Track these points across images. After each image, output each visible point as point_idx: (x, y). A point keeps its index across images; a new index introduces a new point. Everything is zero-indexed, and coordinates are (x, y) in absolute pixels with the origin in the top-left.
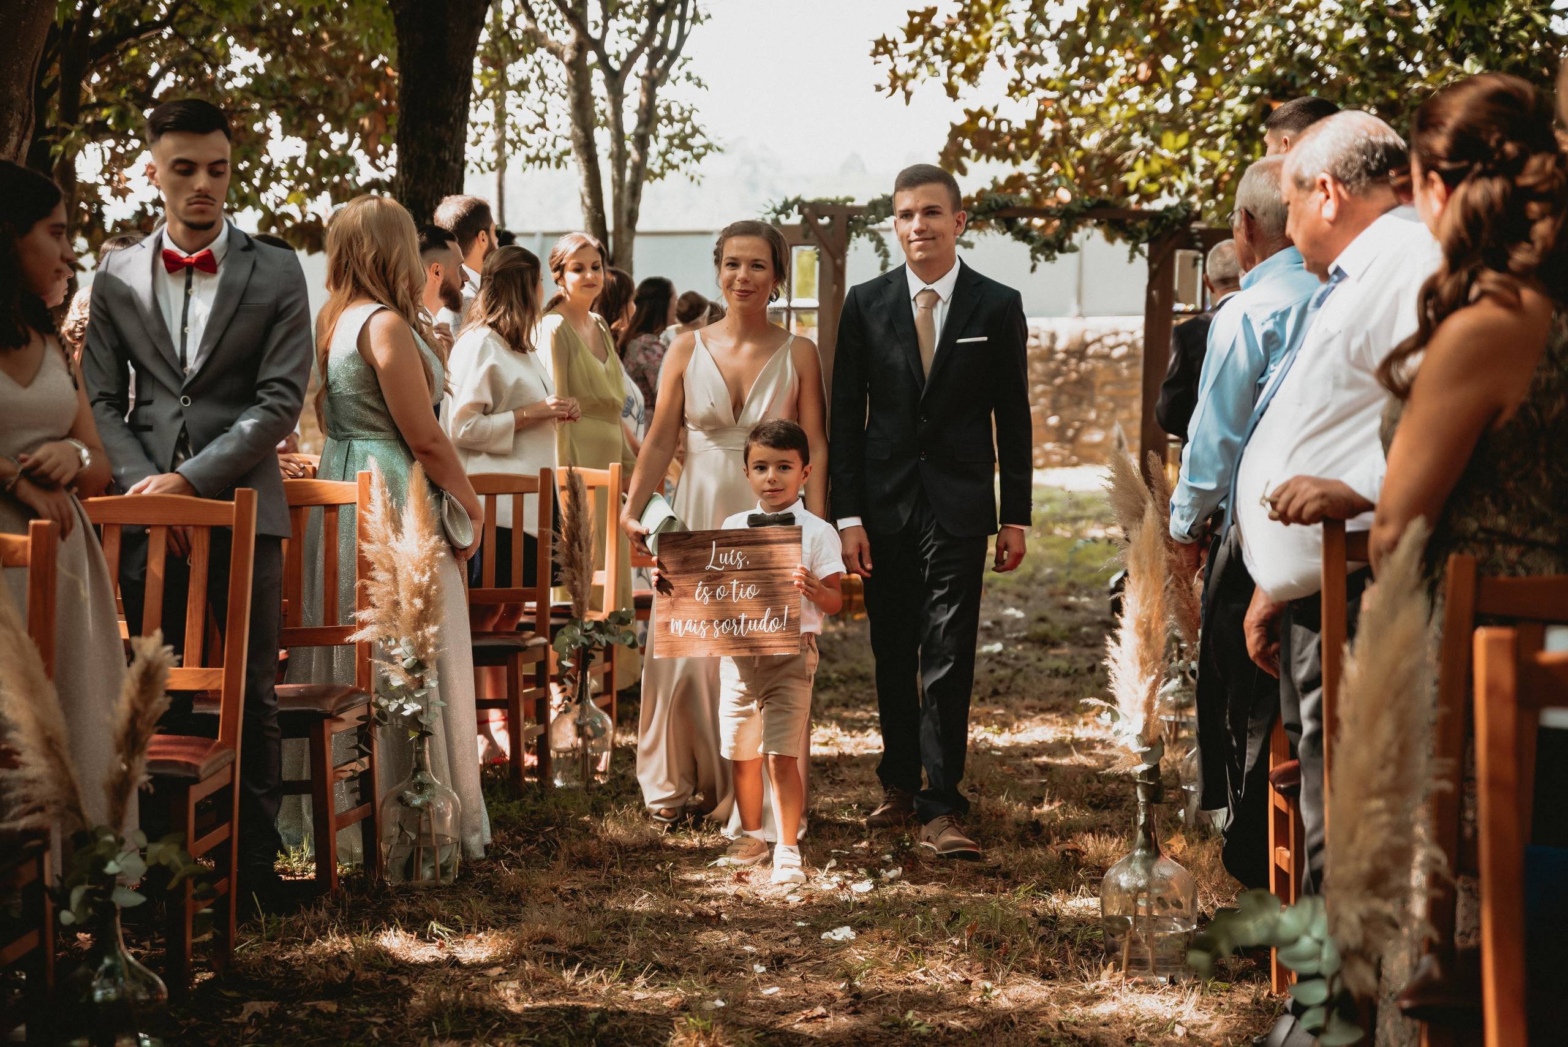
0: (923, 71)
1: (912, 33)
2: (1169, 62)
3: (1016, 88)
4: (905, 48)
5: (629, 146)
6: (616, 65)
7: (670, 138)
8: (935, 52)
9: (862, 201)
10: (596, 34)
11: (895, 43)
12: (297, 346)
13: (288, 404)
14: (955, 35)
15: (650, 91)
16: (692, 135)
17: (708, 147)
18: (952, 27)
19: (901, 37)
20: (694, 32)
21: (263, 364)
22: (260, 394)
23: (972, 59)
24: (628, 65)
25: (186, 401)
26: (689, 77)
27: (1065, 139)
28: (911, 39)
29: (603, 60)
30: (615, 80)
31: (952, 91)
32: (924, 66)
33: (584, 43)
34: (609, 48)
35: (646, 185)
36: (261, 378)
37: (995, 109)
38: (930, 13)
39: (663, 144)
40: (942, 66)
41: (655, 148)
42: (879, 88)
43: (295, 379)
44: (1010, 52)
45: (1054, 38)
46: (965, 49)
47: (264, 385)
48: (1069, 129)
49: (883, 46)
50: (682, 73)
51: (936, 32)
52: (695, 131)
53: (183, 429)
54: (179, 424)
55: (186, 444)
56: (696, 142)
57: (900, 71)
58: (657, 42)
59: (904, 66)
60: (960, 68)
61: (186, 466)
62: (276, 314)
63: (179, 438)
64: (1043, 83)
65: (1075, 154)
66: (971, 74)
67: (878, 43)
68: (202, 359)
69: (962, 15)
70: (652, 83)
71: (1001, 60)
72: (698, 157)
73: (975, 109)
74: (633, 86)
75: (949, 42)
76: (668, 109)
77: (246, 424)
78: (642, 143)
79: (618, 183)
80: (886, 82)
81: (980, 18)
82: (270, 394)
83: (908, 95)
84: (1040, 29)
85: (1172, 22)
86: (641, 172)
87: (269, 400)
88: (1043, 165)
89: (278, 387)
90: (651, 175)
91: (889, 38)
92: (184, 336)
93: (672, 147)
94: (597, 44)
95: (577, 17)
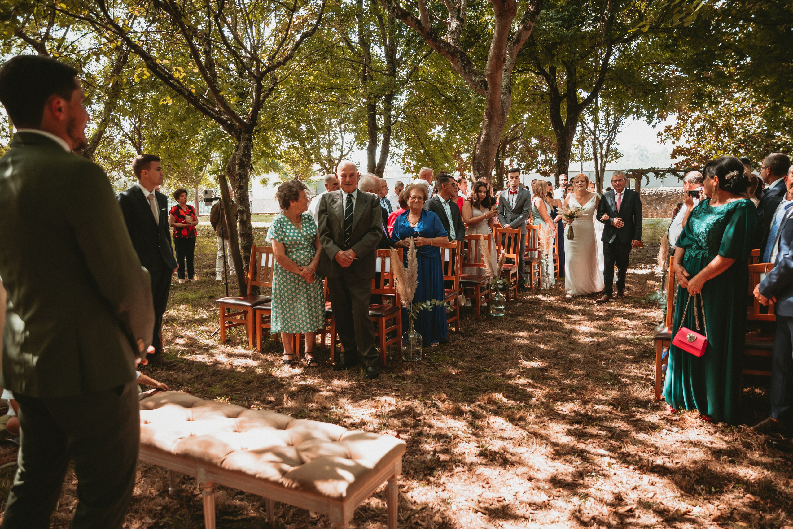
0: (668, 139)
3: (687, 142)
4: (664, 134)
5: (604, 157)
6: (601, 142)
8: (671, 135)
9: (644, 170)
11: (662, 133)
12: (529, 204)
15: (608, 146)
17: (620, 156)
18: (675, 130)
20: (618, 135)
21: (524, 208)
24: (604, 141)
25: (512, 213)
26: (616, 143)
28: (665, 132)
29: (599, 141)
30: (601, 145)
31: (674, 142)
33: (596, 138)
34: (600, 138)
35: (607, 164)
36: (523, 210)
37: (683, 146)
38: (670, 127)
40: (672, 137)
41: (609, 157)
42: (658, 143)
46: (677, 134)
48: (698, 150)
49: (660, 134)
51: (671, 130)
53: (512, 217)
55: (512, 220)
57: (663, 139)
58: (610, 137)
62: (526, 201)
65: (698, 155)
67: (658, 134)
68: (515, 207)
69: (677, 127)
71: (684, 136)
72: (618, 158)
73: (678, 146)
74: (605, 145)
75: (673, 133)
76: (612, 149)
77: (520, 217)
78: (606, 157)
79: (601, 164)
80: (660, 141)
83: (664, 143)
86: (606, 162)
87: (524, 214)
89: (525, 212)
90: (608, 162)
92: (512, 204)
93: (613, 157)
94: (598, 138)
95: (594, 133)
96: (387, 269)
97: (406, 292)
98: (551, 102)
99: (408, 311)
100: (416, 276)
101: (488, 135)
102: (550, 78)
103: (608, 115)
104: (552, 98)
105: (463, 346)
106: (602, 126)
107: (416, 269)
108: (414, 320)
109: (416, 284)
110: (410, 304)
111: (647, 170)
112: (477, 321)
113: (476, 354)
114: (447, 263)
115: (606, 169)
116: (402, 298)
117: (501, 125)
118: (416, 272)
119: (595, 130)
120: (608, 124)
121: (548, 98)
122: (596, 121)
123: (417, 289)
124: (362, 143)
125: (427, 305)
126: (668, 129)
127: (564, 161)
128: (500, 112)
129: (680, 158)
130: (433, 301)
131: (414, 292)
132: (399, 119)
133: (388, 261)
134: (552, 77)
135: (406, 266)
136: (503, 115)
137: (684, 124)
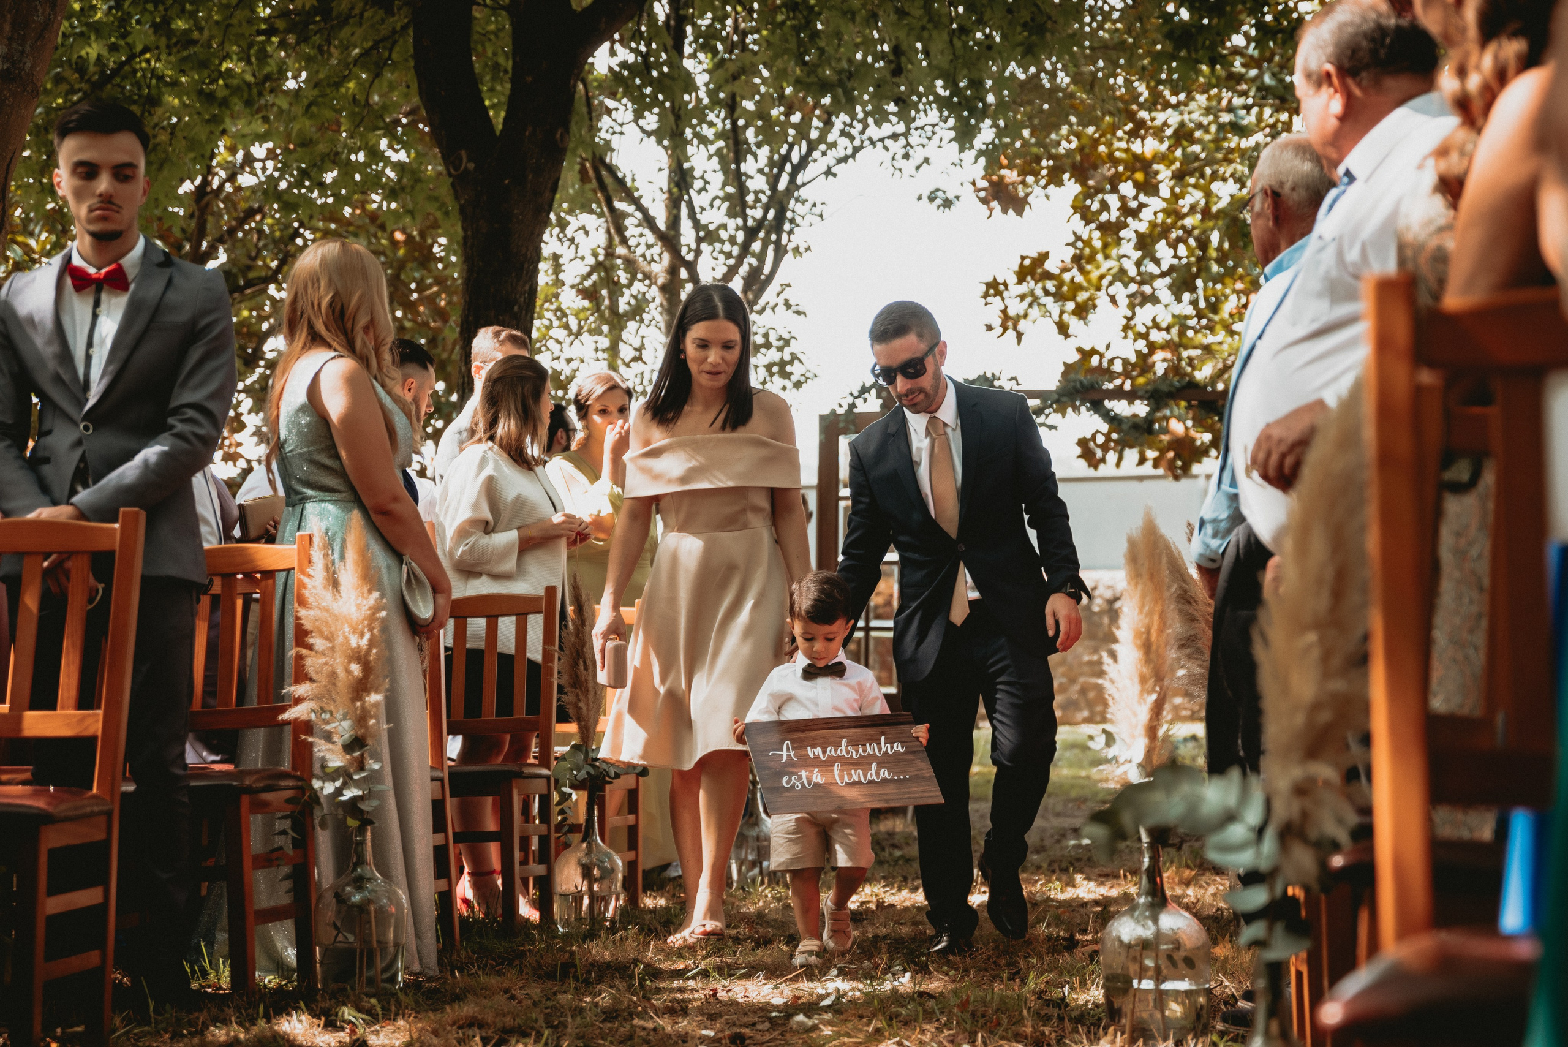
0: (1035, 312)
1: (1022, 274)
3: (1128, 327)
4: (1015, 289)
7: (769, 367)
8: (1047, 293)
10: (690, 257)
11: (1005, 284)
12: (216, 370)
13: (201, 431)
14: (1067, 278)
16: (791, 362)
17: (807, 375)
18: (1065, 270)
19: (1012, 279)
20: (792, 254)
21: (176, 389)
22: (171, 421)
23: (1082, 296)
25: (86, 428)
26: (788, 305)
27: (1177, 372)
28: (1021, 280)
31: (1063, 329)
32: (1035, 306)
33: (677, 264)
34: (702, 268)
36: (174, 403)
37: (1108, 347)
38: (1044, 257)
40: (1054, 307)
42: (989, 328)
43: (212, 406)
45: (1165, 276)
46: (1076, 288)
47: (176, 411)
48: (1180, 359)
50: (781, 301)
51: (1048, 276)
52: (794, 357)
53: (83, 458)
54: (77, 454)
55: (84, 475)
56: (796, 369)
57: (1012, 312)
59: (1016, 308)
60: (1070, 306)
61: (83, 496)
62: (192, 333)
63: (78, 467)
64: (1156, 324)
66: (1082, 311)
67: (989, 285)
68: (106, 381)
69: (1074, 259)
71: (1113, 300)
72: (795, 385)
73: (1087, 347)
75: (1061, 284)
76: (766, 335)
77: (151, 453)
80: (997, 322)
81: (1091, 259)
82: (182, 421)
83: (1019, 335)
84: (1151, 268)
87: (180, 427)
89: (190, 413)
91: (1000, 280)
92: (88, 358)
94: (691, 266)
95: (669, 239)
119: (674, 222)
120: (738, 204)
137: (1106, 246)
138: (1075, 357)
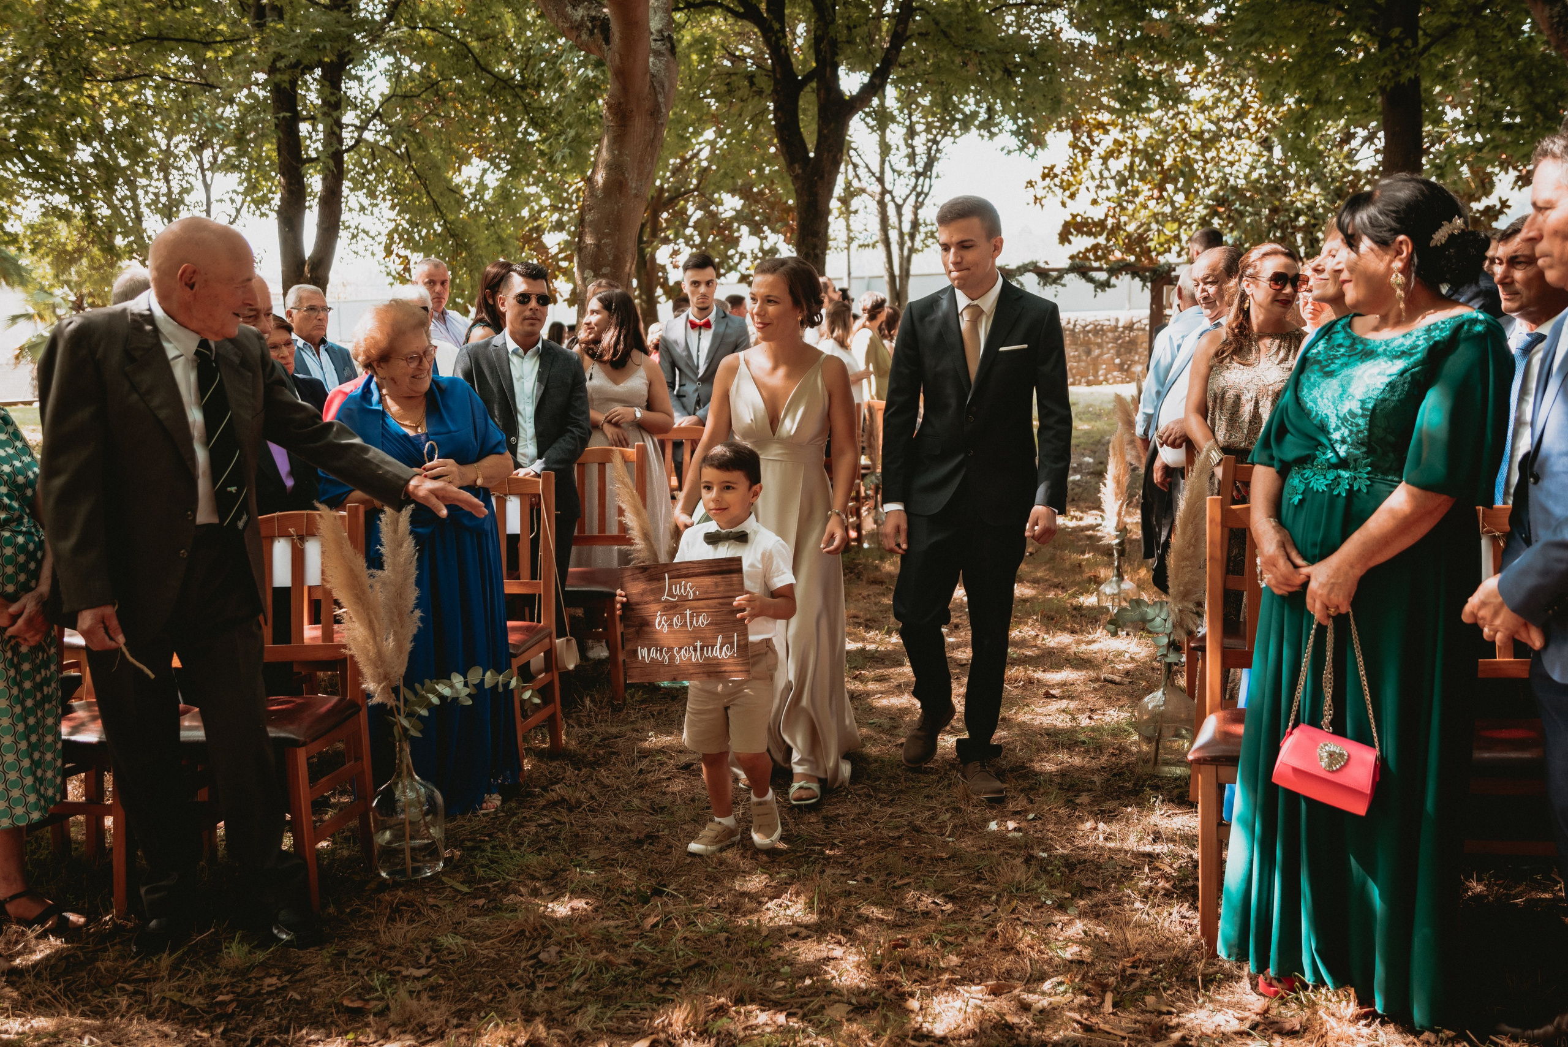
0: (1050, 195)
1: (1044, 177)
2: (1170, 187)
3: (1094, 202)
4: (1041, 184)
5: (906, 238)
6: (899, 201)
8: (1056, 186)
9: (1013, 266)
10: (890, 187)
11: (1036, 182)
14: (1065, 178)
15: (916, 214)
18: (1064, 173)
19: (1039, 179)
23: (1073, 188)
24: (905, 201)
25: (698, 384)
27: (1118, 227)
28: (1044, 178)
29: (893, 199)
30: (899, 208)
31: (1064, 204)
32: (1050, 193)
33: (884, 192)
34: (896, 193)
35: (914, 257)
37: (1085, 212)
38: (1054, 167)
39: (923, 236)
40: (1059, 193)
41: (919, 238)
44: (1092, 185)
45: (1113, 178)
46: (1070, 184)
48: (1120, 222)
49: (1030, 184)
51: (1056, 176)
53: (698, 397)
54: (696, 395)
57: (1039, 195)
58: (919, 189)
59: (1040, 193)
60: (1067, 193)
62: (735, 346)
63: (696, 400)
64: (1108, 199)
65: (1123, 234)
66: (1072, 196)
67: (1028, 183)
68: (704, 366)
69: (1069, 168)
70: (917, 207)
71: (1087, 189)
73: (1075, 213)
74: (907, 210)
75: (1062, 181)
78: (912, 237)
79: (901, 256)
80: (1032, 201)
81: (1077, 169)
83: (1042, 207)
84: (1106, 174)
85: (1169, 170)
86: (912, 250)
88: (1108, 240)
90: (916, 251)
91: (1033, 179)
93: (926, 238)
94: (890, 192)
95: (881, 180)
96: (313, 576)
97: (380, 654)
98: (775, 91)
99: (391, 712)
100: (412, 594)
101: (615, 168)
102: (771, 28)
103: (911, 133)
104: (777, 82)
105: (579, 803)
106: (899, 159)
107: (413, 573)
108: (413, 740)
109: (414, 621)
110: (396, 690)
111: (1019, 268)
112: (617, 709)
113: (621, 829)
114: (513, 539)
115: (913, 270)
116: (367, 670)
117: (652, 141)
118: (412, 579)
119: (882, 172)
120: (912, 157)
121: (765, 83)
122: (885, 149)
123: (416, 638)
124: (265, 200)
125: (456, 687)
126: (1048, 173)
127: (815, 247)
128: (647, 105)
129: (1081, 243)
130: (475, 675)
131: (408, 646)
132: (368, 136)
133: (313, 550)
134: (777, 26)
135: (375, 561)
136: (655, 113)
137: (1084, 161)
138: (1069, 218)
